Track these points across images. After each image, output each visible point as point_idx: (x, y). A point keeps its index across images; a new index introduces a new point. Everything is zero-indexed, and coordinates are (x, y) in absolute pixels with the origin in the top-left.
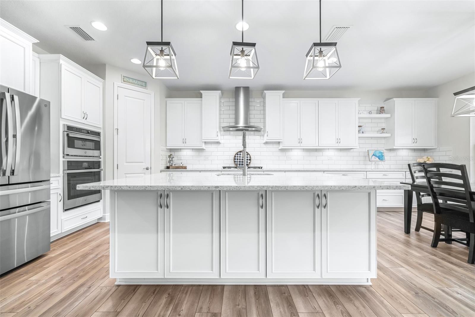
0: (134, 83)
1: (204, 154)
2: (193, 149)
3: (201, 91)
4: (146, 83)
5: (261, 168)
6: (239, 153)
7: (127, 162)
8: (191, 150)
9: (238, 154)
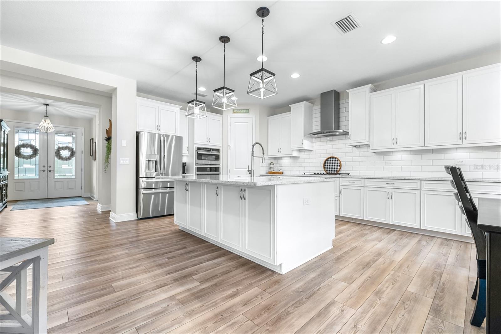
0: (241, 112)
1: (299, 161)
2: (290, 157)
3: (290, 106)
4: (249, 110)
5: (348, 174)
6: (329, 159)
7: (236, 168)
8: (289, 158)
9: (328, 161)
